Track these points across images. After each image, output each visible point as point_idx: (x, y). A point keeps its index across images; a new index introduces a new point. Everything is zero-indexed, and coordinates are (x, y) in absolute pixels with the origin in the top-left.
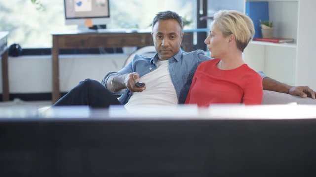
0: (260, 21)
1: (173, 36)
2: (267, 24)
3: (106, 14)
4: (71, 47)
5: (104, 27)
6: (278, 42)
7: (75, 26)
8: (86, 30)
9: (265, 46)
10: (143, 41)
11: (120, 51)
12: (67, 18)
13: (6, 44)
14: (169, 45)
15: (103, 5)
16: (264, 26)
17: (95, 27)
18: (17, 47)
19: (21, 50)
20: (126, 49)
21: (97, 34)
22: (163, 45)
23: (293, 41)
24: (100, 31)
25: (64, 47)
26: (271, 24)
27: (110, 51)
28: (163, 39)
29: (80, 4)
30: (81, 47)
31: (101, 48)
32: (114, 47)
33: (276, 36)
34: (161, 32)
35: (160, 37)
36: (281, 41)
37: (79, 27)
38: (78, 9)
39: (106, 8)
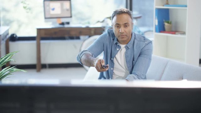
0: (164, 20)
1: (127, 25)
2: (168, 23)
3: (69, 15)
4: (48, 36)
5: (68, 23)
6: (175, 34)
7: (51, 23)
8: (57, 25)
9: (167, 36)
10: (92, 32)
11: (78, 38)
12: (46, 18)
13: (8, 34)
14: (124, 31)
15: (67, 10)
16: (166, 24)
17: (63, 24)
18: (15, 36)
19: (17, 38)
20: (82, 37)
21: (64, 28)
22: (120, 32)
23: (184, 33)
24: (66, 26)
25: (43, 36)
26: (171, 22)
27: (72, 38)
28: (120, 28)
29: (53, 9)
30: (54, 36)
31: (66, 36)
32: (74, 36)
33: (174, 30)
34: (118, 23)
35: (118, 27)
36: (177, 33)
37: (53, 23)
38: (52, 12)
39: (69, 12)
